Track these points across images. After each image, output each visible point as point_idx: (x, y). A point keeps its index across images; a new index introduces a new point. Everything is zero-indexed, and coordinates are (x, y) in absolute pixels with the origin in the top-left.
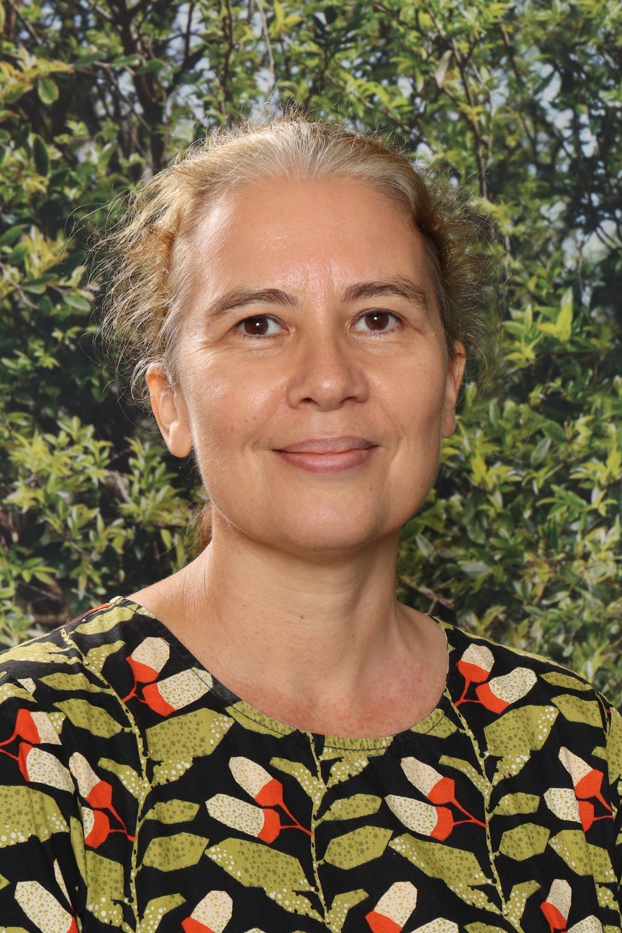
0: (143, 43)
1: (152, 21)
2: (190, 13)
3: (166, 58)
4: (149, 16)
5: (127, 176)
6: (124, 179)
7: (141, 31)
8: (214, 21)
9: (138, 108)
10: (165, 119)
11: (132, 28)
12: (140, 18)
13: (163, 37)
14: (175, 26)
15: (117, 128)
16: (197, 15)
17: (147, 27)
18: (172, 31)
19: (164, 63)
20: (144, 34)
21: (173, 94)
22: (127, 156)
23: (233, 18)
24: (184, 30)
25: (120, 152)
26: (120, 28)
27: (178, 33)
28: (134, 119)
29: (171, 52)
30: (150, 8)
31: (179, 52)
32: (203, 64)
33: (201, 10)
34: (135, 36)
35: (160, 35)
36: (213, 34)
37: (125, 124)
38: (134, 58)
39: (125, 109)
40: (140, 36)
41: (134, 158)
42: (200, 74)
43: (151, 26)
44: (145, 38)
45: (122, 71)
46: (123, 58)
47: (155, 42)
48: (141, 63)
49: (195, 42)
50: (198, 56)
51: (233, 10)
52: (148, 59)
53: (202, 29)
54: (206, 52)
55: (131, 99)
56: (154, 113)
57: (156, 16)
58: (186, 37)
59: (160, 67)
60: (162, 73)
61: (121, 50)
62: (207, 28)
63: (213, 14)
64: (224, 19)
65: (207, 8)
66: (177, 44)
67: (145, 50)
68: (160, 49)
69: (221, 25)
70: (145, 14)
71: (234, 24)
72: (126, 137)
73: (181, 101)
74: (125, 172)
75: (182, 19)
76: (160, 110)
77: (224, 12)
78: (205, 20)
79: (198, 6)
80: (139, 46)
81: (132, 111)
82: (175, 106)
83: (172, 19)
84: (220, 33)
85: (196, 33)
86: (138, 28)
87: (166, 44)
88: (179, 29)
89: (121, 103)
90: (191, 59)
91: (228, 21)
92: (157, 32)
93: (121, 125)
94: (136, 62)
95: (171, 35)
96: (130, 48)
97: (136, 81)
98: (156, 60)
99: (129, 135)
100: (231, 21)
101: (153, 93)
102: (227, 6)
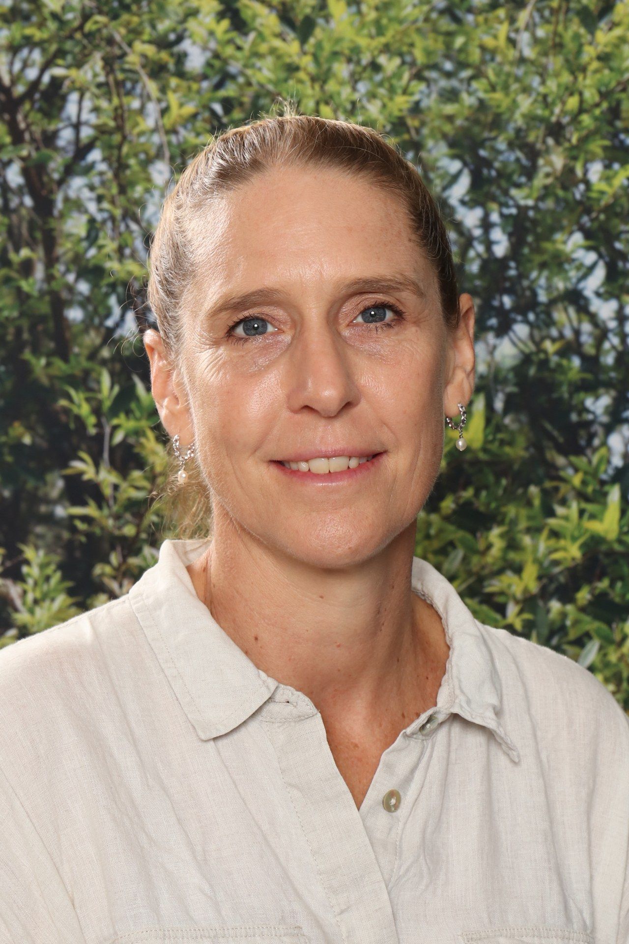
0: (31, 134)
1: (40, 110)
2: (80, 101)
3: (56, 149)
4: (37, 105)
5: (18, 271)
6: (14, 275)
7: (30, 120)
8: (105, 110)
9: (28, 201)
10: (56, 213)
11: (20, 117)
12: (27, 106)
13: (52, 127)
14: (64, 115)
15: (6, 221)
16: (87, 104)
17: (35, 116)
18: (61, 120)
19: (54, 155)
20: (32, 123)
21: (64, 187)
22: (17, 250)
23: (126, 107)
24: (74, 119)
25: (10, 247)
26: (7, 117)
27: (66, 123)
28: (24, 212)
29: (61, 143)
30: (37, 96)
31: (69, 143)
32: (95, 155)
33: (91, 99)
34: (22, 125)
35: (49, 124)
36: (105, 125)
37: (15, 218)
38: (22, 149)
39: (14, 202)
40: (28, 126)
41: (25, 252)
42: (91, 166)
43: (39, 116)
44: (34, 128)
45: (10, 162)
46: (10, 148)
47: (44, 133)
48: (29, 155)
49: (86, 133)
50: (90, 147)
51: (125, 100)
52: (38, 149)
53: (93, 119)
54: (98, 143)
55: (20, 191)
56: (44, 206)
57: (45, 106)
58: (77, 126)
59: (50, 158)
60: (52, 165)
61: (8, 139)
62: (98, 117)
63: (104, 104)
64: (116, 109)
65: (97, 97)
66: (67, 135)
67: (33, 140)
68: (50, 139)
69: (112, 114)
70: (33, 102)
71: (126, 115)
72: (16, 231)
73: (72, 194)
74: (16, 267)
75: (71, 109)
76: (51, 204)
77: (116, 101)
78: (96, 110)
79: (88, 95)
80: (27, 136)
81: (22, 204)
82: (67, 200)
83: (61, 108)
84: (112, 124)
85: (87, 123)
86: (26, 117)
87: (55, 134)
88: (69, 118)
89: (10, 196)
90: (82, 150)
91: (120, 112)
92: (46, 121)
93: (10, 218)
94: (24, 153)
95: (61, 125)
96: (18, 138)
97: (25, 172)
98: (46, 151)
99: (19, 227)
100: (123, 111)
101: (43, 185)
102: (119, 95)
